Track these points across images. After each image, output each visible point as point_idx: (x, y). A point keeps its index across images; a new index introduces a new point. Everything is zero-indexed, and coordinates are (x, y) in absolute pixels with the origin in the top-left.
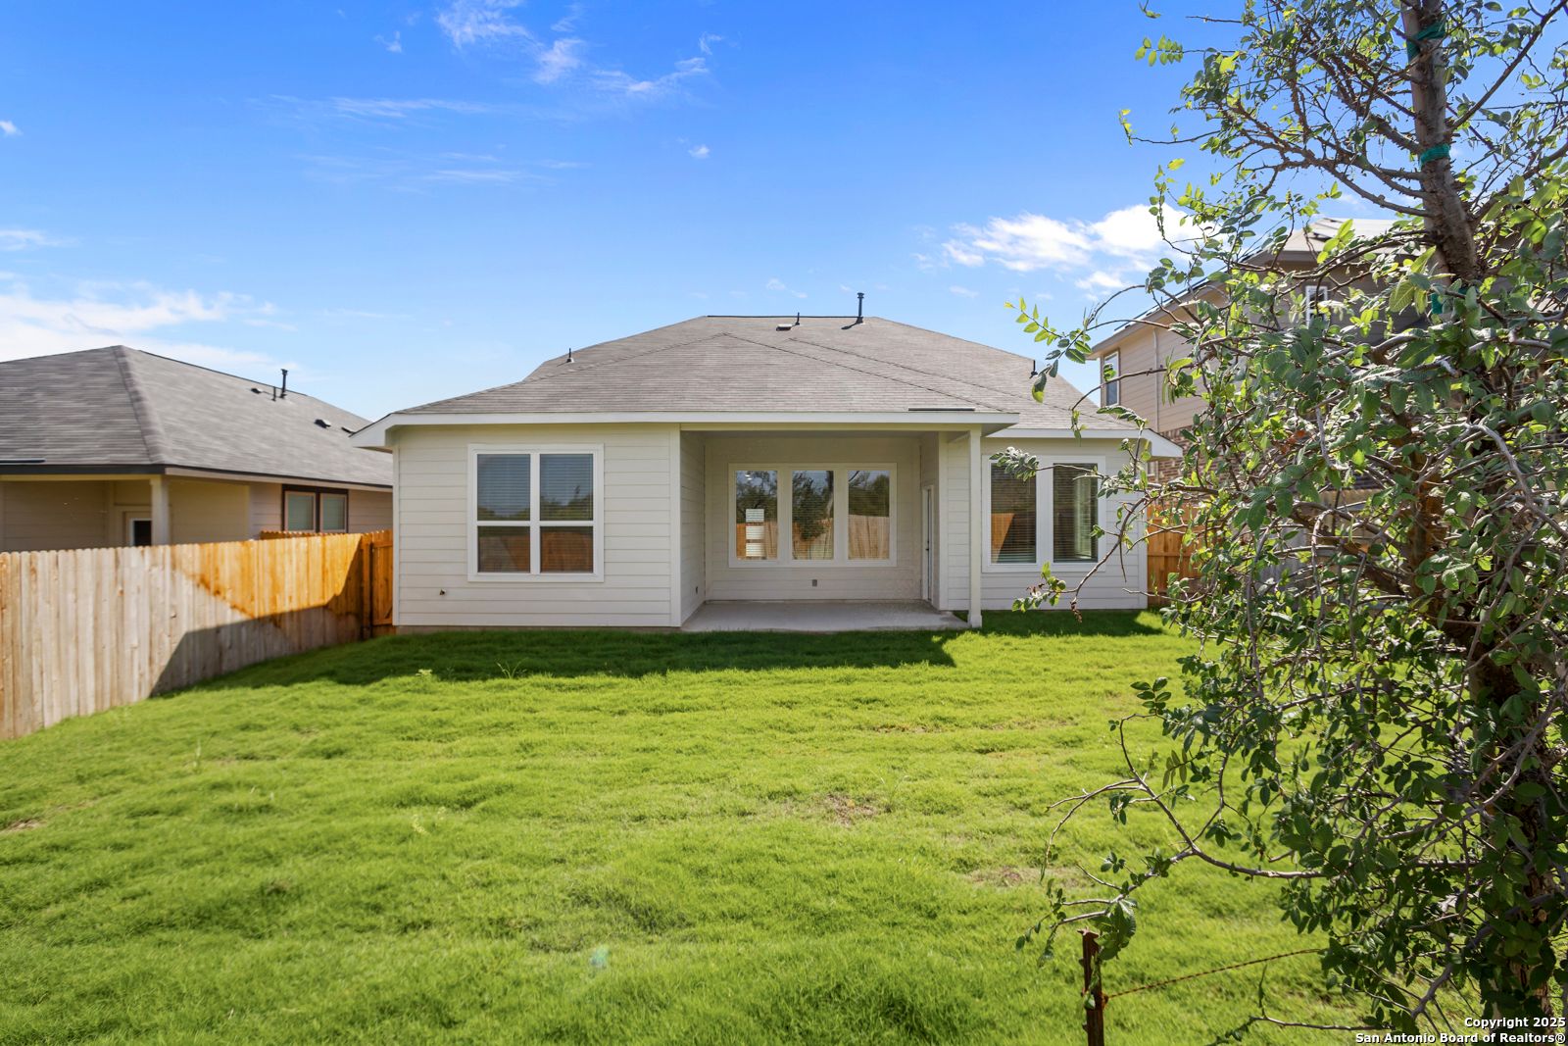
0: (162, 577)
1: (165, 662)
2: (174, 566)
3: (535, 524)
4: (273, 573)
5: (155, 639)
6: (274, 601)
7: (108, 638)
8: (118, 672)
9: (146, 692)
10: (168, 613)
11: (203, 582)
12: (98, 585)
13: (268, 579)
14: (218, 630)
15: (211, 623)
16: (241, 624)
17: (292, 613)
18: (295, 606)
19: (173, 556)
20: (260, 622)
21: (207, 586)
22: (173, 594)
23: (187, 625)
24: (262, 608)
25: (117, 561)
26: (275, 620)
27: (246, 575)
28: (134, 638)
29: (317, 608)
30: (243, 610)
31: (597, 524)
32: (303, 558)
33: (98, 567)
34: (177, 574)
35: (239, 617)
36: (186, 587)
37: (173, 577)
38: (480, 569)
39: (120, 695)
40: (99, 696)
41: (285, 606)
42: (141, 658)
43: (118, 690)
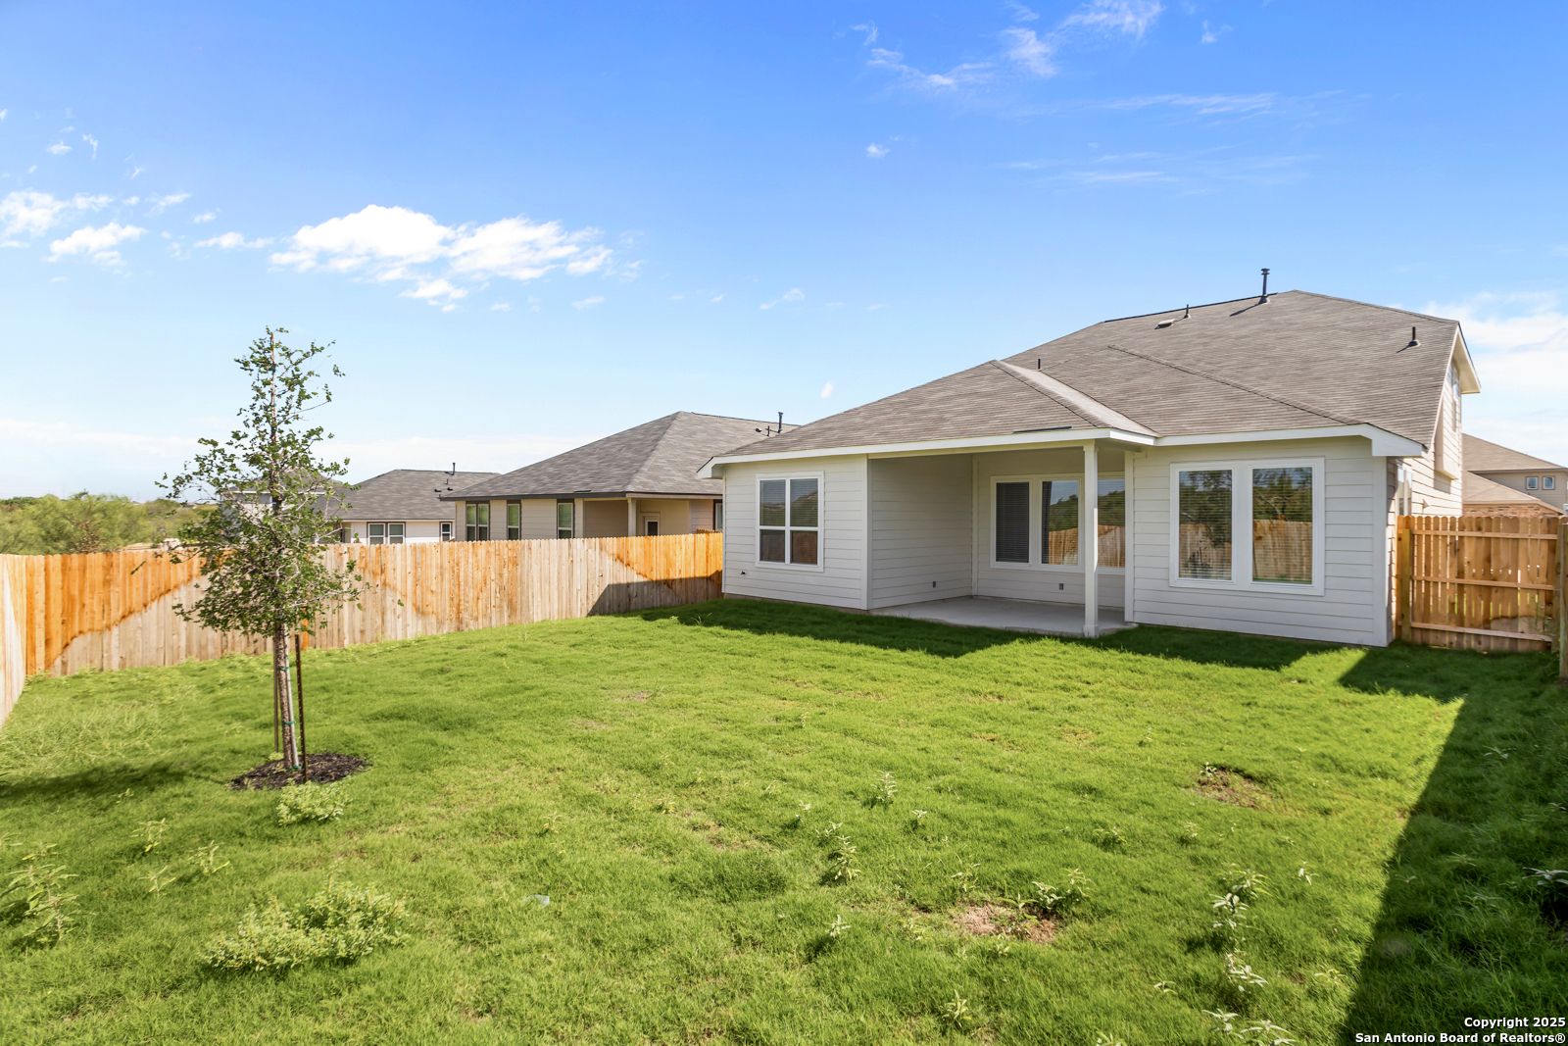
0: (594, 555)
1: (596, 599)
2: (601, 549)
3: (788, 528)
4: (667, 556)
5: (590, 587)
6: (668, 572)
7: (565, 584)
8: (570, 601)
9: (585, 613)
10: (598, 574)
11: (619, 558)
12: (560, 557)
13: (663, 559)
14: (628, 585)
15: (623, 581)
16: (644, 583)
17: (681, 579)
18: (683, 576)
19: (601, 544)
20: (658, 583)
21: (622, 561)
22: (601, 563)
23: (608, 581)
24: (658, 575)
25: (570, 545)
26: (668, 583)
27: (647, 555)
28: (579, 583)
29: (703, 578)
30: (645, 576)
31: (819, 529)
32: (691, 547)
33: (560, 548)
34: (603, 553)
35: (641, 579)
36: (609, 561)
37: (600, 554)
38: (761, 559)
39: (571, 613)
40: (560, 612)
41: (675, 575)
42: (582, 595)
43: (570, 611)
